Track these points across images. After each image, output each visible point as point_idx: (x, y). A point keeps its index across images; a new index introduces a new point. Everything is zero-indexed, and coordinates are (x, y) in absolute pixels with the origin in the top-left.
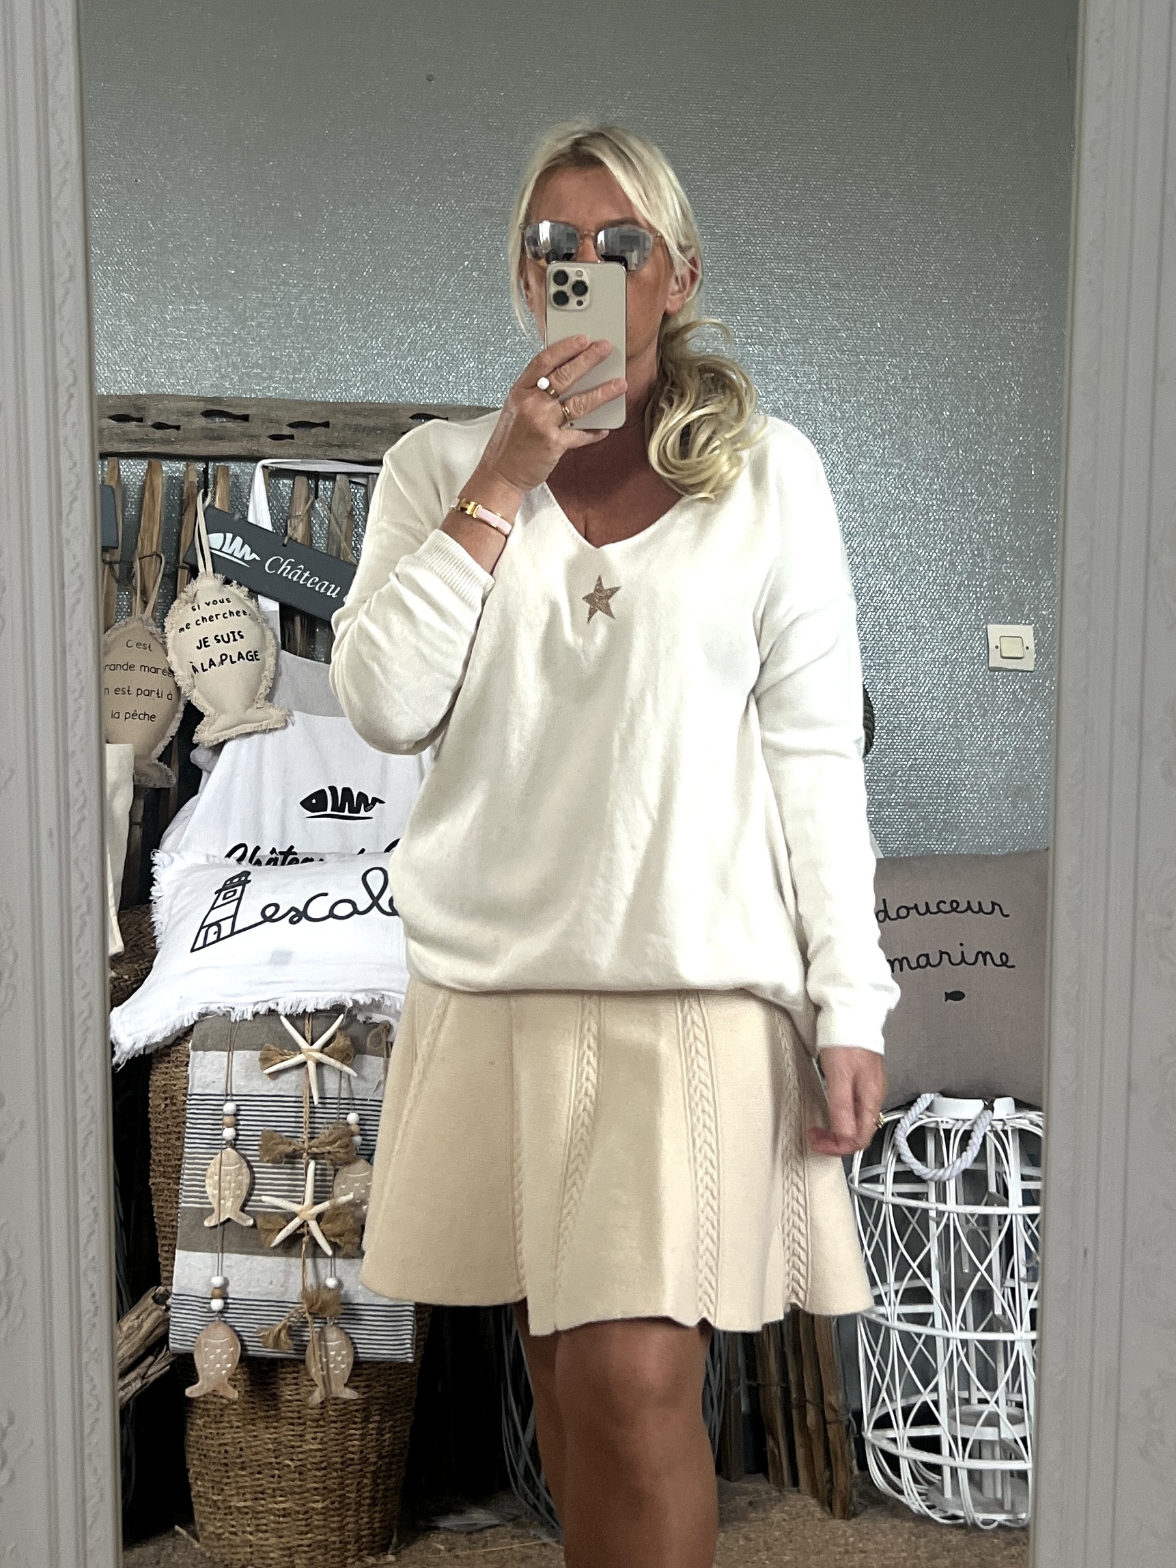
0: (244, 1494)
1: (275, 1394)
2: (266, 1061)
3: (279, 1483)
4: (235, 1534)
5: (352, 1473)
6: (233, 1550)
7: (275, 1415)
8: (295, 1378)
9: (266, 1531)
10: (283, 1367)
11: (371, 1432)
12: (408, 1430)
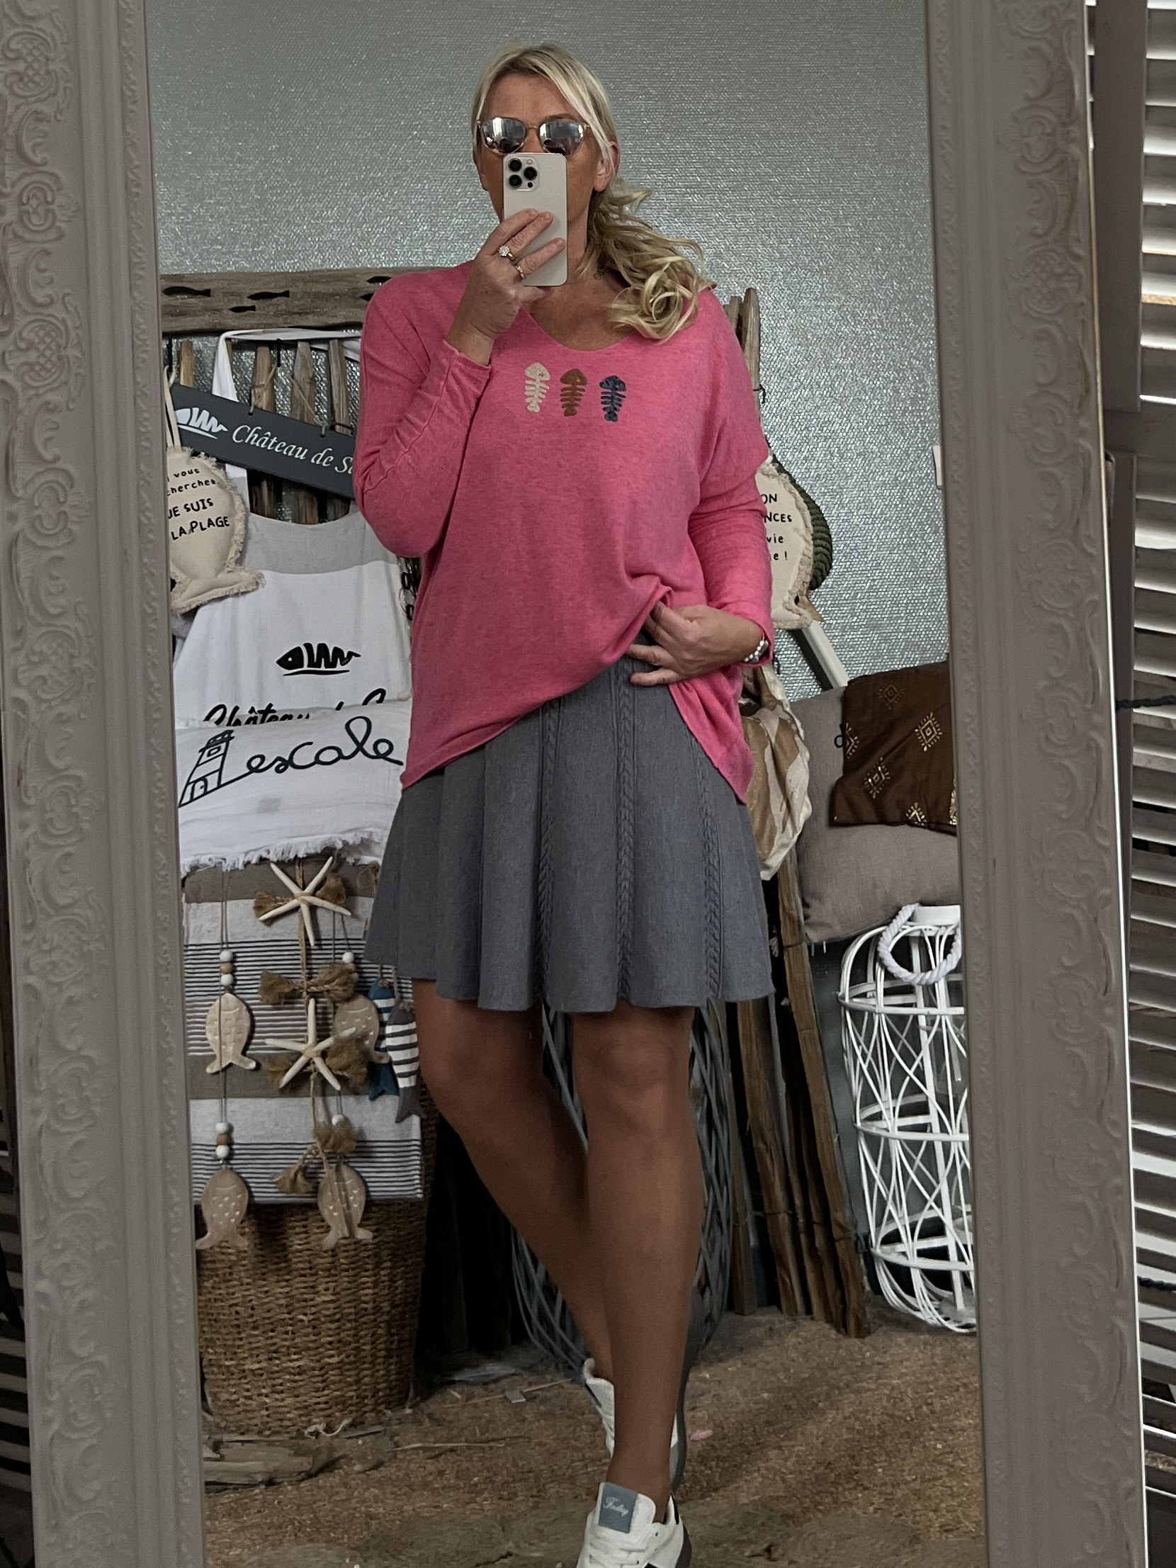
0: (257, 1356)
1: (284, 1245)
2: (259, 909)
3: (293, 1340)
4: (250, 1398)
5: (365, 1323)
6: (250, 1415)
7: (286, 1268)
8: (305, 1226)
9: (282, 1392)
10: (292, 1216)
11: (383, 1278)
12: (420, 1276)
